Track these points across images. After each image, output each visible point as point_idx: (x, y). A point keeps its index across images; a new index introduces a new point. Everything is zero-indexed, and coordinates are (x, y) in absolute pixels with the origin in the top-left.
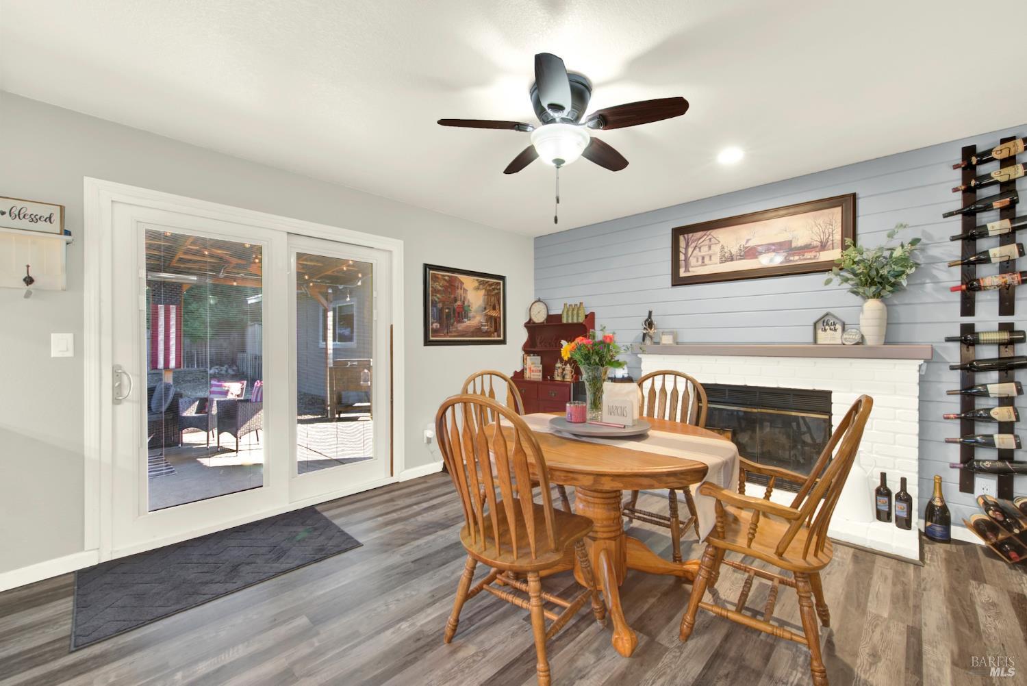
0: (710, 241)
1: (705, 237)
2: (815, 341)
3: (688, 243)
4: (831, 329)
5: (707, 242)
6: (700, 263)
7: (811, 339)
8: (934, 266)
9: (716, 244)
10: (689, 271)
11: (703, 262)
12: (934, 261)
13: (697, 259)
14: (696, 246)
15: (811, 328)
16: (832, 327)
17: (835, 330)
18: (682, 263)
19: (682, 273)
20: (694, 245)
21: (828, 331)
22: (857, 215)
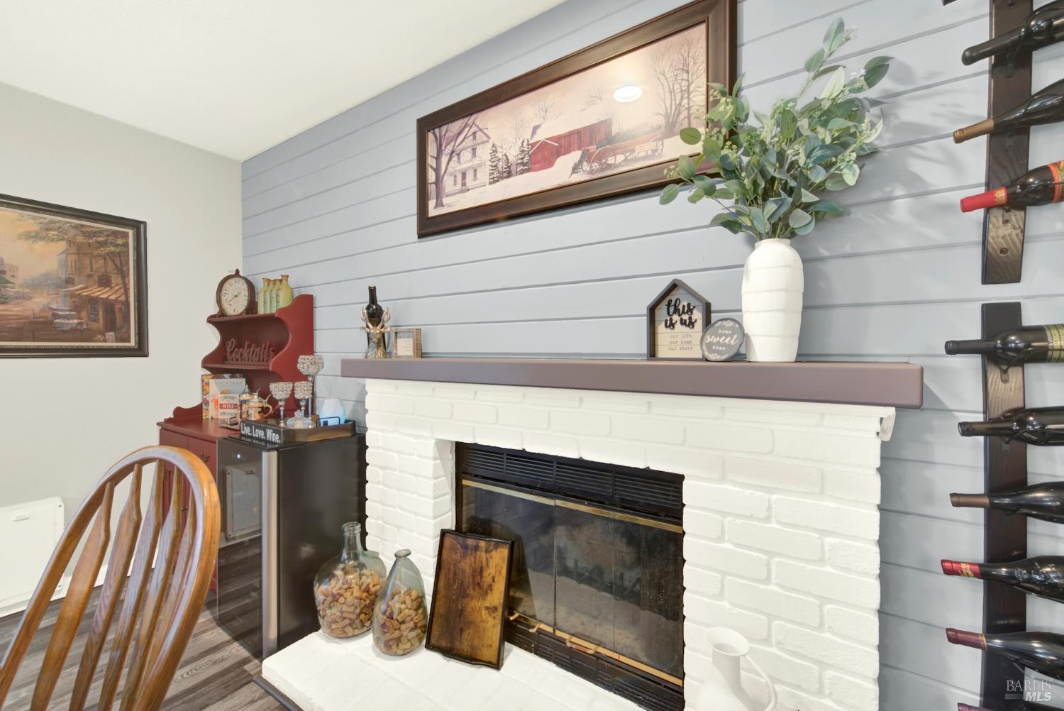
0: (475, 138)
1: (467, 130)
2: (652, 353)
3: (441, 145)
4: (683, 322)
5: (469, 142)
6: (459, 186)
7: (643, 348)
8: (915, 149)
9: (483, 143)
10: (442, 205)
11: (464, 184)
12: (917, 136)
13: (455, 177)
14: (453, 152)
15: (644, 321)
16: (686, 317)
17: (691, 324)
18: (432, 189)
19: (433, 212)
20: (449, 148)
21: (678, 326)
22: (739, 43)
